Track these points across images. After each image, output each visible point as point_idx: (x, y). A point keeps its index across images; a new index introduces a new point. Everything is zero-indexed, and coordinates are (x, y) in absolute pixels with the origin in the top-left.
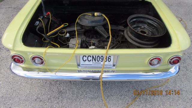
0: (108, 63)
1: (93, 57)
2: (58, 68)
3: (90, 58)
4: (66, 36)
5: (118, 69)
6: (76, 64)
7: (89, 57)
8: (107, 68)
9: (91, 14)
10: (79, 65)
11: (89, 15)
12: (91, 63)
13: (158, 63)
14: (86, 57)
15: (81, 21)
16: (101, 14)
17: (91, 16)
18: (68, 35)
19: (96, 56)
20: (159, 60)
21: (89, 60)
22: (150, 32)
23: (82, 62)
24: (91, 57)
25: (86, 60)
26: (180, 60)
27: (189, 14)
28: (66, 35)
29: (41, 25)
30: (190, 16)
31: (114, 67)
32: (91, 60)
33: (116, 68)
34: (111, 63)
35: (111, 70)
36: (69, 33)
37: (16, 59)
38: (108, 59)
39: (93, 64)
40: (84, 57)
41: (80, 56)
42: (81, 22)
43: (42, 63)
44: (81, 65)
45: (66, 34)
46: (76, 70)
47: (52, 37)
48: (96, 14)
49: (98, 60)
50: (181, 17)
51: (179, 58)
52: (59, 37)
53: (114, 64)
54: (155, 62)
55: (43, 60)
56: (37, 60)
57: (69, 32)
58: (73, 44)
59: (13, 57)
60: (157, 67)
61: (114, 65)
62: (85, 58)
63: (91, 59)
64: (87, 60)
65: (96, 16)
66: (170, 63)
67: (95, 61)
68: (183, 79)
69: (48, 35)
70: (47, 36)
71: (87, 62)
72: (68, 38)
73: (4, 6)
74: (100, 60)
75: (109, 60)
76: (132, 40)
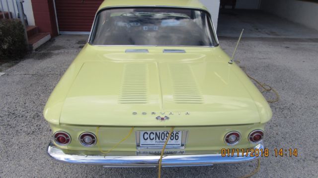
0: (175, 142)
1: (156, 133)
2: (109, 150)
3: (152, 136)
5: (187, 149)
6: (135, 144)
7: (152, 134)
8: (174, 148)
10: (138, 146)
12: (154, 142)
13: (237, 140)
14: (147, 134)
19: (160, 133)
20: (237, 136)
21: (152, 138)
23: (142, 141)
24: (153, 134)
25: (147, 138)
26: (263, 135)
27: (281, 81)
30: (283, 83)
31: (183, 148)
32: (153, 138)
33: (185, 147)
34: (179, 142)
35: (178, 150)
37: (60, 138)
38: (176, 136)
39: (157, 143)
40: (146, 134)
41: (140, 133)
43: (93, 142)
44: (141, 145)
46: (135, 151)
49: (163, 138)
50: (270, 85)
51: (261, 133)
53: (183, 143)
54: (232, 138)
55: (94, 138)
56: (87, 139)
59: (57, 135)
60: (236, 145)
61: (182, 145)
62: (146, 136)
63: (154, 136)
64: (149, 139)
66: (251, 139)
67: (159, 139)
68: (277, 168)
71: (149, 141)
73: (18, 71)
74: (166, 137)
75: (177, 138)
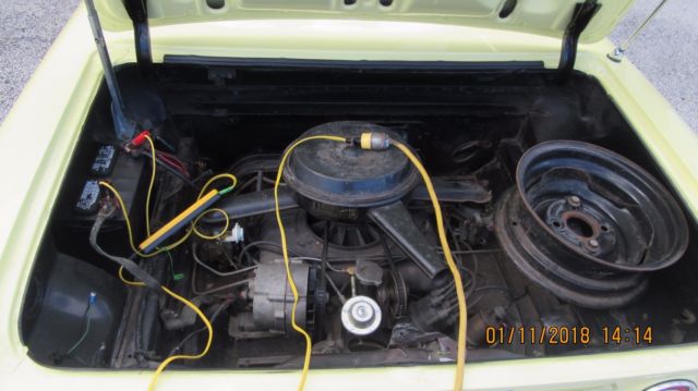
4: (228, 239)
9: (344, 140)
11: (336, 143)
15: (298, 177)
16: (388, 142)
17: (343, 146)
18: (237, 233)
22: (607, 226)
28: (230, 234)
29: (113, 209)
36: (241, 226)
42: (301, 183)
45: (230, 228)
47: (165, 252)
48: (367, 140)
52: (194, 246)
57: (244, 222)
58: (271, 300)
65: (366, 150)
69: (144, 245)
70: (143, 252)
72: (236, 247)
76: (541, 269)
